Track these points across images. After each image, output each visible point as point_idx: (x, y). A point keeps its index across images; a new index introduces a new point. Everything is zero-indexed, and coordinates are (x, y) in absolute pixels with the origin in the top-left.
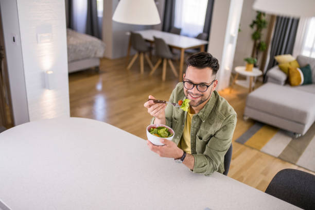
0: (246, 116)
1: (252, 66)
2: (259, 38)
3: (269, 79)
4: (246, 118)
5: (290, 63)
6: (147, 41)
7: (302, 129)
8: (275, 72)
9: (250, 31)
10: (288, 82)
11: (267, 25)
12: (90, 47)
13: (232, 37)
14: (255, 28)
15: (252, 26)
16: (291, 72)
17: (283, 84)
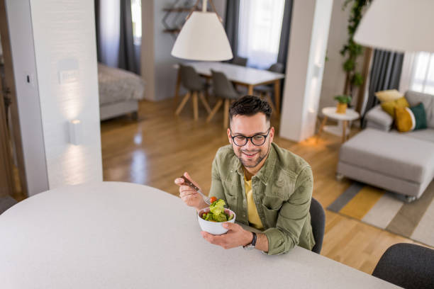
0: (340, 174)
1: (345, 106)
2: (353, 68)
3: (369, 124)
4: (339, 177)
5: (396, 101)
6: (202, 76)
7: (417, 190)
8: (376, 114)
9: (340, 60)
10: (394, 127)
11: (363, 51)
12: (125, 86)
13: (317, 68)
14: (347, 55)
15: (343, 53)
16: (397, 113)
17: (388, 129)
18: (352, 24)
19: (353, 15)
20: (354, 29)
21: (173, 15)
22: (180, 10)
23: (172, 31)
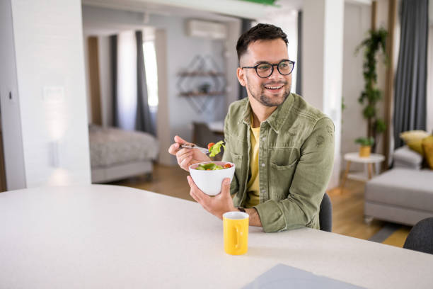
0: (369, 217)
1: (368, 149)
2: (374, 114)
3: (396, 164)
4: (368, 220)
8: (403, 153)
9: (358, 108)
10: (426, 165)
11: (383, 95)
12: (138, 146)
14: (366, 102)
15: (361, 100)
17: (418, 168)
18: (367, 70)
19: (366, 60)
20: (370, 75)
21: (186, 80)
22: (193, 75)
23: (187, 95)
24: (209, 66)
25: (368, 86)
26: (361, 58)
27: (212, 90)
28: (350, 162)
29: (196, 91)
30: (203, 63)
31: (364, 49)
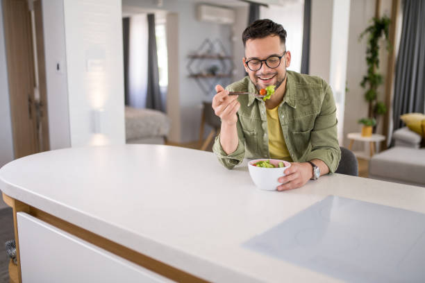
1: (370, 129)
2: (375, 97)
3: (397, 142)
8: (403, 133)
9: (360, 92)
10: (423, 145)
11: (384, 80)
12: (152, 123)
14: (368, 86)
15: (363, 85)
17: (417, 146)
18: (370, 55)
19: (369, 46)
20: (372, 60)
21: (196, 62)
22: (203, 57)
23: (196, 76)
24: (217, 49)
25: (371, 71)
26: (364, 44)
27: (219, 72)
28: (353, 141)
29: (205, 73)
30: (212, 46)
31: (368, 36)
